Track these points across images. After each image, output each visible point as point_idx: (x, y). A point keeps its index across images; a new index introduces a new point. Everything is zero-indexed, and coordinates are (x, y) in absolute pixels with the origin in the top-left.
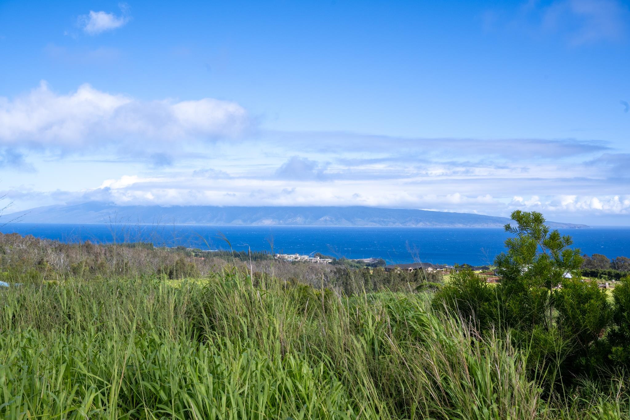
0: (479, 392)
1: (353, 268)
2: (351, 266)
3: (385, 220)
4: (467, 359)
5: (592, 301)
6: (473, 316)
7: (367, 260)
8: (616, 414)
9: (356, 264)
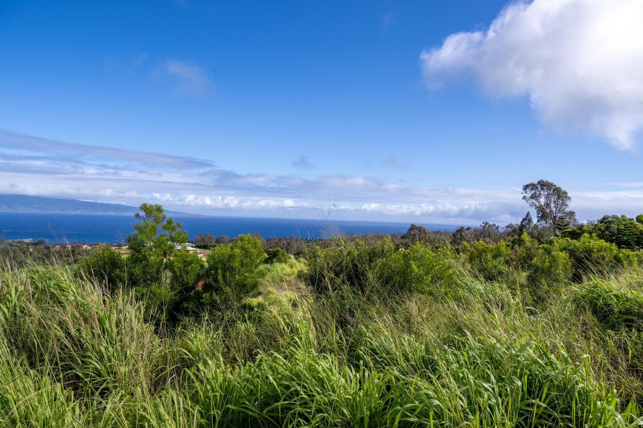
0: (106, 336)
1: (13, 248)
2: (11, 245)
3: (46, 207)
4: (97, 313)
5: (193, 265)
6: (106, 281)
7: (27, 241)
8: (202, 337)
9: (16, 244)
